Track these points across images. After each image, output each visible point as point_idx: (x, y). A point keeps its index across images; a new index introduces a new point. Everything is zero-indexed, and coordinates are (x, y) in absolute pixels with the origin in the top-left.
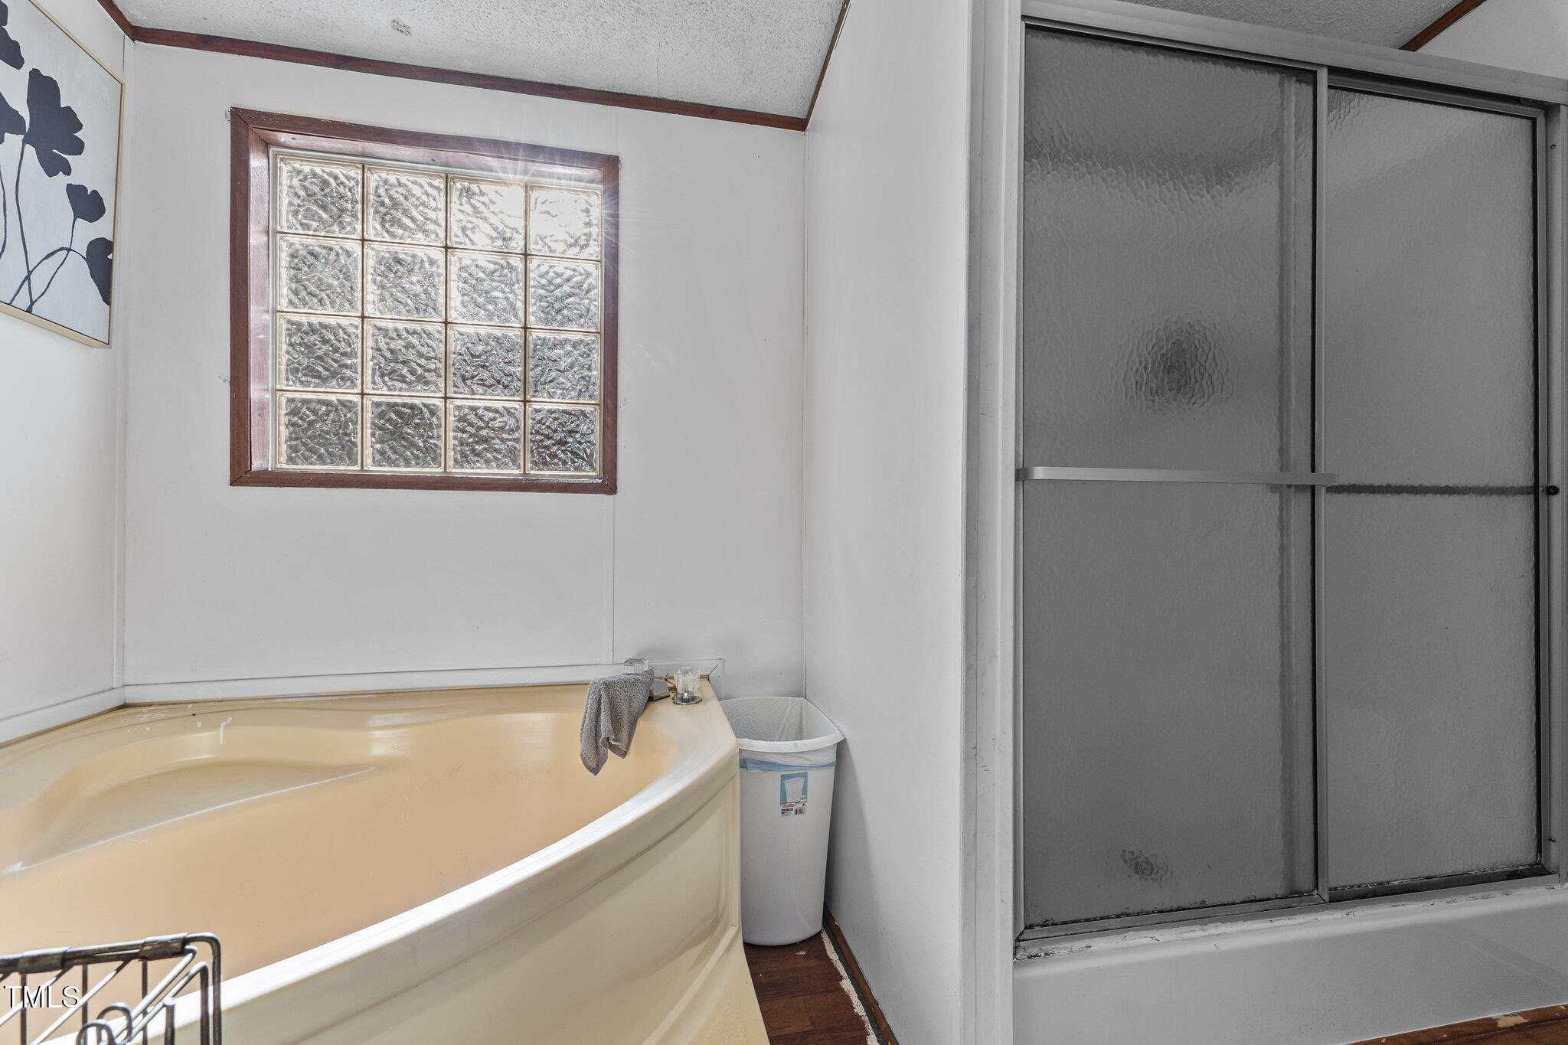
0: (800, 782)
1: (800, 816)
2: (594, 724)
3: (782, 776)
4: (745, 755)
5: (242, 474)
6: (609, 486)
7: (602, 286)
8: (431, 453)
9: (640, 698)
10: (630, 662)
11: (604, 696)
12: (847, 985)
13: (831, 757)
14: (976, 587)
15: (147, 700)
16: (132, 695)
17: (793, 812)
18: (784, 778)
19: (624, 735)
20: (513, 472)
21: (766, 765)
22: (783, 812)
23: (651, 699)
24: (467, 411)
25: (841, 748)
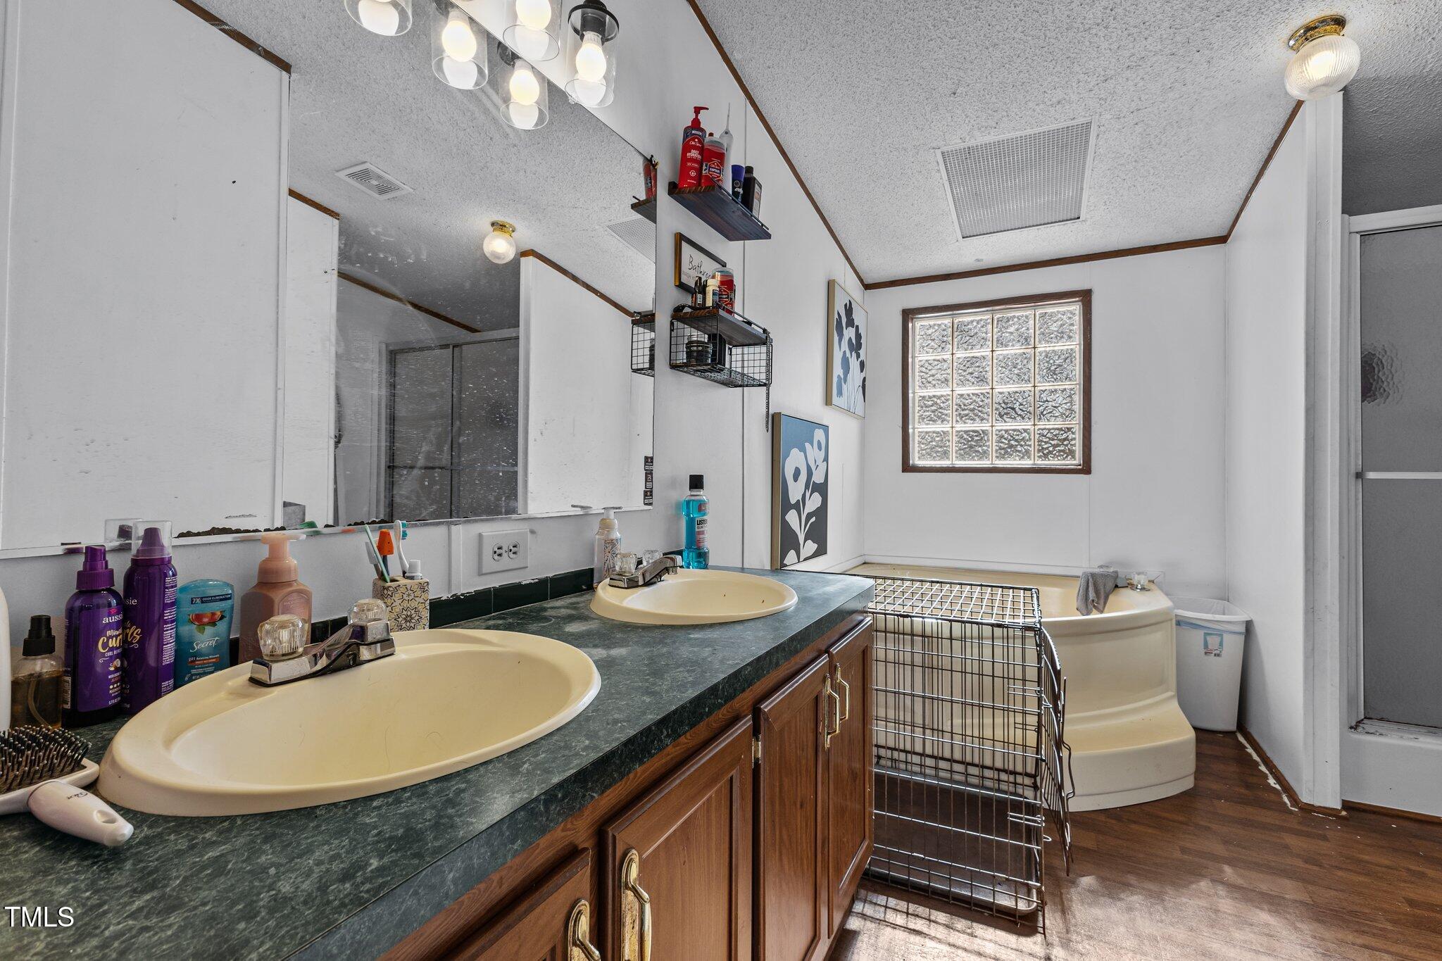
0: (1217, 639)
1: (1217, 658)
2: (1085, 593)
3: (1205, 633)
4: (1179, 618)
5: (907, 467)
6: (1086, 469)
7: (1080, 358)
8: (984, 454)
9: (1110, 585)
10: (1101, 567)
11: (1091, 580)
12: (1250, 750)
13: (1243, 629)
14: (1313, 533)
15: (873, 561)
16: (868, 559)
17: (1213, 655)
18: (1206, 634)
19: (1102, 601)
20: (1027, 463)
21: (1193, 625)
22: (1206, 653)
23: (1116, 586)
24: (1003, 432)
25: (1249, 626)
